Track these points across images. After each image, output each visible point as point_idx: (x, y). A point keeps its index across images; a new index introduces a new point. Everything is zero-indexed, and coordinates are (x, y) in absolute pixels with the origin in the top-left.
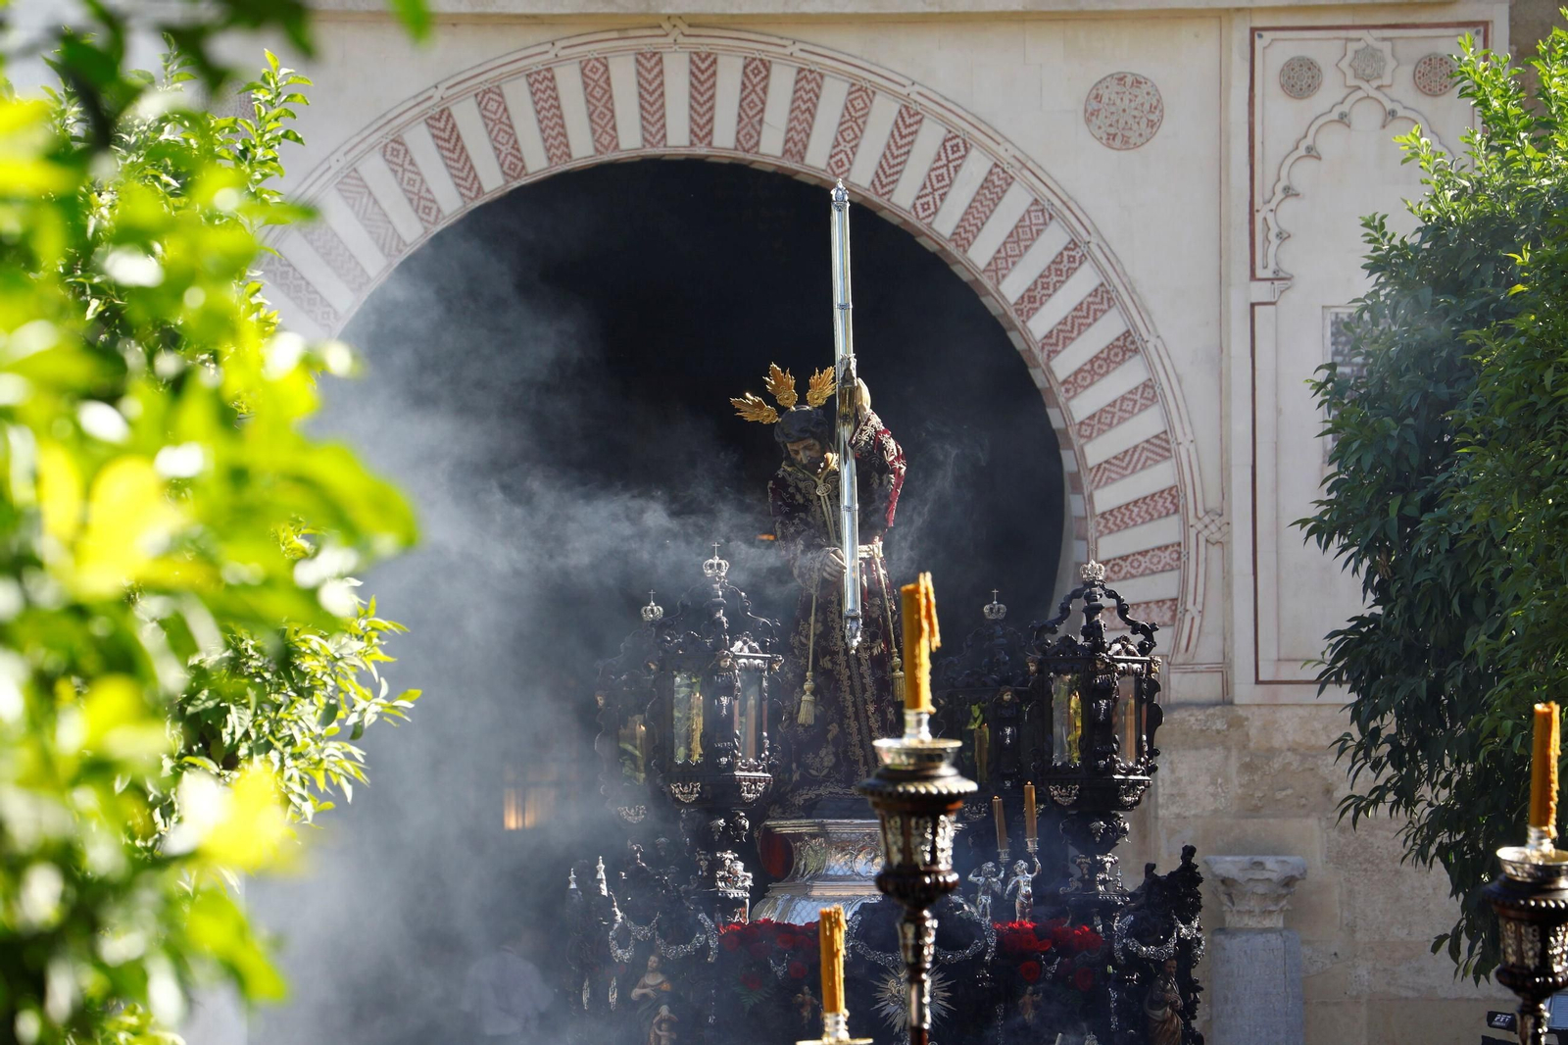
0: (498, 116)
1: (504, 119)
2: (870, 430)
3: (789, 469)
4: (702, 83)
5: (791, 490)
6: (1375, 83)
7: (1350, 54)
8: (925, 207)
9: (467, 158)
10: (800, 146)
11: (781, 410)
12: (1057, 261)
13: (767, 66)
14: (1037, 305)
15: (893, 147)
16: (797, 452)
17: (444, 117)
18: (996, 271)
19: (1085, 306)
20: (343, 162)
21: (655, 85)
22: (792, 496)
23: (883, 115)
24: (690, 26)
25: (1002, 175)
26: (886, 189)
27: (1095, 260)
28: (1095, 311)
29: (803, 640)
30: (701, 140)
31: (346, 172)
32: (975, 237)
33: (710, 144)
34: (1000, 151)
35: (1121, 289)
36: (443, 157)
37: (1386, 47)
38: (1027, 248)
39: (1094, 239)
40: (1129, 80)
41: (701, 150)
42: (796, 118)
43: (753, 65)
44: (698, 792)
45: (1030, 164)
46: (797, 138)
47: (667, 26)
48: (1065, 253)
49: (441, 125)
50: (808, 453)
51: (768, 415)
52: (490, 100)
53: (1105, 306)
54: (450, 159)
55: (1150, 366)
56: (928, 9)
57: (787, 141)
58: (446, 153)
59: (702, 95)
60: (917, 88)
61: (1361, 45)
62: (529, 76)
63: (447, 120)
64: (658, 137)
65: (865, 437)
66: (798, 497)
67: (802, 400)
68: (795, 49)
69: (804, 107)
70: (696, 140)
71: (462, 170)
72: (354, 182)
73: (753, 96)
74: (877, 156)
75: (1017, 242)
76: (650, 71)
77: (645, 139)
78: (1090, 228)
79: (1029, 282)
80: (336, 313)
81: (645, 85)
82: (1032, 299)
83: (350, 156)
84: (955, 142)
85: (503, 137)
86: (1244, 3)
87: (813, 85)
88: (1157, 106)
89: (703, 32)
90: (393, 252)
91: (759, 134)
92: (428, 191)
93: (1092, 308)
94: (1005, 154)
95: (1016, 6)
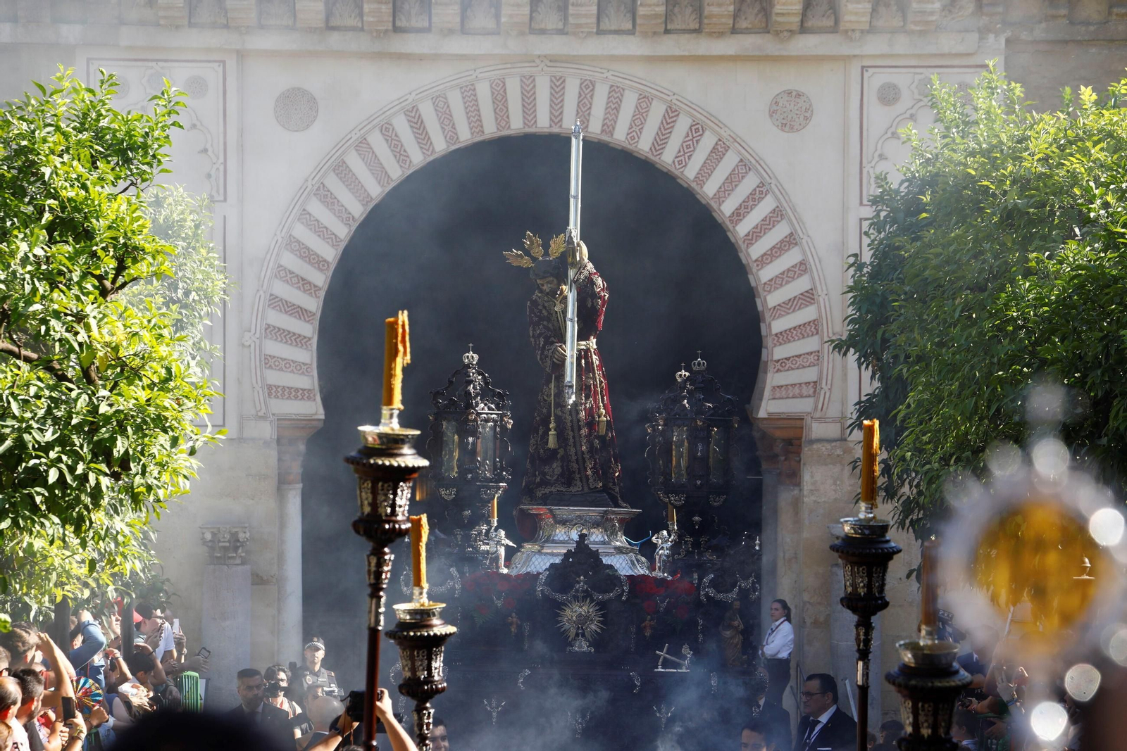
0: (444, 110)
1: (447, 112)
2: (586, 273)
3: (539, 295)
5: (540, 308)
7: (916, 82)
8: (680, 162)
9: (427, 133)
10: (611, 127)
11: (534, 259)
12: (753, 193)
13: (593, 84)
14: (741, 217)
15: (662, 129)
16: (543, 285)
17: (414, 111)
18: (719, 199)
19: (768, 219)
20: (358, 135)
22: (541, 311)
23: (657, 112)
24: (551, 61)
25: (723, 146)
26: (658, 153)
27: (774, 193)
28: (774, 221)
31: (360, 140)
32: (707, 180)
33: (561, 126)
34: (722, 132)
35: (789, 210)
36: (414, 132)
37: (936, 78)
38: (736, 186)
39: (773, 181)
40: (794, 94)
42: (609, 112)
43: (585, 83)
45: (738, 140)
46: (609, 124)
47: (538, 61)
48: (757, 189)
49: (413, 115)
50: (550, 285)
51: (526, 262)
52: (440, 101)
53: (779, 219)
54: (417, 133)
55: (804, 253)
57: (603, 126)
58: (415, 130)
59: (557, 99)
60: (676, 97)
61: (921, 77)
62: (461, 88)
63: (416, 112)
64: (533, 122)
65: (583, 277)
66: (544, 312)
68: (608, 75)
69: (613, 107)
70: (553, 124)
72: (364, 146)
73: (585, 100)
74: (653, 134)
75: (731, 183)
76: (528, 86)
77: (525, 123)
78: (771, 175)
79: (737, 205)
80: (353, 218)
81: (526, 93)
82: (739, 215)
83: (362, 132)
84: (697, 126)
85: (447, 122)
86: (857, 52)
87: (619, 94)
88: (809, 109)
89: (558, 64)
90: (385, 184)
91: (588, 121)
92: (405, 151)
93: (772, 219)
94: (724, 134)
95: (731, 52)
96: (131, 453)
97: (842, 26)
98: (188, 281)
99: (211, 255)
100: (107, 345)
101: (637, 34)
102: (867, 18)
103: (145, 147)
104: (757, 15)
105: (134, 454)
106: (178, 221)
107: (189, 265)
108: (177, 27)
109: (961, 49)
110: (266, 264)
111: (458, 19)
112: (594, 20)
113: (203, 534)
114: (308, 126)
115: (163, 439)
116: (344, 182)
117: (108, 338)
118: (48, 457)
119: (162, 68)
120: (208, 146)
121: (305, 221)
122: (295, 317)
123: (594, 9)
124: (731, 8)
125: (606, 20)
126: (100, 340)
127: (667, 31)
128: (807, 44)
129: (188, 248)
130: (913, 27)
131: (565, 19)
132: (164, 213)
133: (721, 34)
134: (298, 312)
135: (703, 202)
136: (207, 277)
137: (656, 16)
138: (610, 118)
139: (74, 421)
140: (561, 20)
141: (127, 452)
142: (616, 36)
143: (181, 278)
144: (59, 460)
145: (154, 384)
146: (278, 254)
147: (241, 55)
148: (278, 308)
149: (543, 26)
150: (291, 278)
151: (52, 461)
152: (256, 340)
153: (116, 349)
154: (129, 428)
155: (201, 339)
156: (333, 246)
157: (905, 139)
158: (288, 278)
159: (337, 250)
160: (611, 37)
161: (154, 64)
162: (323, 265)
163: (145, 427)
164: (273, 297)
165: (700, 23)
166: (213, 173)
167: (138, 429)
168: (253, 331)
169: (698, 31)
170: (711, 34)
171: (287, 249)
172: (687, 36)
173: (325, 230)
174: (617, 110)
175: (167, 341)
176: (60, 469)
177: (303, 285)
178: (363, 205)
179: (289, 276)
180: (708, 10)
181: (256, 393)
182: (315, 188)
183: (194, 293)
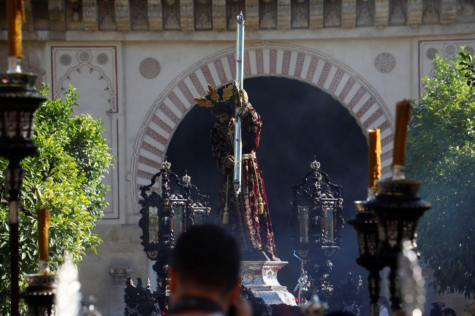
0: (220, 66)
1: (221, 67)
2: (246, 109)
3: (218, 125)
4: (273, 57)
5: (218, 133)
6: (452, 55)
7: (445, 47)
8: (332, 89)
9: (212, 78)
10: (299, 73)
11: (213, 102)
12: (368, 102)
13: (290, 52)
14: (362, 114)
15: (324, 73)
16: (219, 118)
17: (206, 67)
18: (351, 105)
19: (375, 114)
20: (179, 79)
21: (261, 58)
22: (219, 135)
23: (321, 65)
24: (270, 42)
25: (353, 80)
26: (322, 84)
27: (377, 102)
28: (378, 116)
29: (224, 191)
30: (273, 72)
31: (180, 82)
32: (345, 96)
33: (275, 73)
34: (352, 74)
35: (385, 110)
36: (206, 78)
37: (455, 45)
38: (359, 99)
39: (377, 97)
40: (386, 55)
41: (273, 75)
42: (298, 66)
43: (286, 52)
44: (157, 255)
45: (360, 77)
46: (298, 71)
47: (264, 43)
48: (370, 101)
49: (205, 69)
50: (223, 118)
51: (209, 104)
52: (217, 62)
53: (380, 114)
54: (208, 78)
55: (393, 130)
56: (332, 37)
57: (295, 72)
58: (206, 77)
59: (273, 60)
60: (330, 58)
61: (448, 45)
62: (228, 56)
63: (207, 68)
64: (262, 71)
65: (244, 112)
66: (221, 136)
67: (221, 98)
68: (297, 48)
69: (300, 63)
70: (271, 72)
71: (210, 81)
72: (182, 84)
73: (287, 61)
74: (319, 75)
75: (357, 97)
76: (259, 54)
77: (258, 72)
78: (376, 94)
79: (360, 108)
80: (178, 119)
81: (258, 58)
82: (361, 113)
83: (182, 78)
84: (340, 71)
85: (221, 72)
86: (416, 34)
87: (302, 57)
88: (394, 62)
89: (274, 44)
90: (193, 102)
91: (288, 70)
92: (202, 87)
93: (377, 115)
94: (353, 75)
95: (355, 36)
96: (57, 245)
97: (409, 22)
98: (93, 158)
99: (104, 145)
100: (47, 199)
101: (310, 28)
102: (420, 18)
103: (62, 114)
104: (367, 18)
105: (58, 246)
106: (88, 131)
107: (94, 151)
108: (93, 31)
109: (467, 31)
110: (137, 141)
111: (225, 24)
112: (290, 23)
113: (110, 270)
114: (156, 76)
115: (70, 239)
116: (173, 102)
117: (47, 197)
118: (22, 248)
119: (87, 50)
120: (109, 87)
121: (155, 121)
122: (152, 166)
123: (289, 18)
124: (355, 15)
125: (295, 22)
126: (43, 198)
127: (325, 27)
128: (392, 31)
129: (93, 143)
130: (443, 22)
131: (276, 22)
132: (82, 127)
133: (350, 28)
134: (153, 164)
135: (345, 107)
136: (102, 155)
137: (319, 20)
138: (299, 69)
139: (33, 233)
140: (274, 23)
141: (55, 245)
142: (300, 30)
143: (90, 157)
144: (26, 249)
145: (67, 215)
146: (143, 137)
147: (124, 43)
148: (143, 162)
149: (265, 26)
150: (149, 148)
151: (23, 250)
152: (133, 177)
153: (50, 201)
154: (56, 235)
155: (101, 183)
156: (169, 132)
157: (424, 83)
158: (148, 148)
159: (170, 134)
160: (298, 30)
161: (82, 48)
162: (164, 141)
163: (63, 234)
164: (141, 157)
165: (341, 23)
166: (111, 99)
167: (60, 235)
168: (132, 173)
169: (339, 26)
170: (345, 28)
171: (147, 134)
172: (334, 29)
173: (165, 125)
174: (302, 64)
175: (72, 197)
176: (26, 253)
177: (155, 151)
178: (182, 113)
179: (148, 147)
180: (343, 17)
181: (134, 203)
182: (160, 105)
183: (96, 163)
